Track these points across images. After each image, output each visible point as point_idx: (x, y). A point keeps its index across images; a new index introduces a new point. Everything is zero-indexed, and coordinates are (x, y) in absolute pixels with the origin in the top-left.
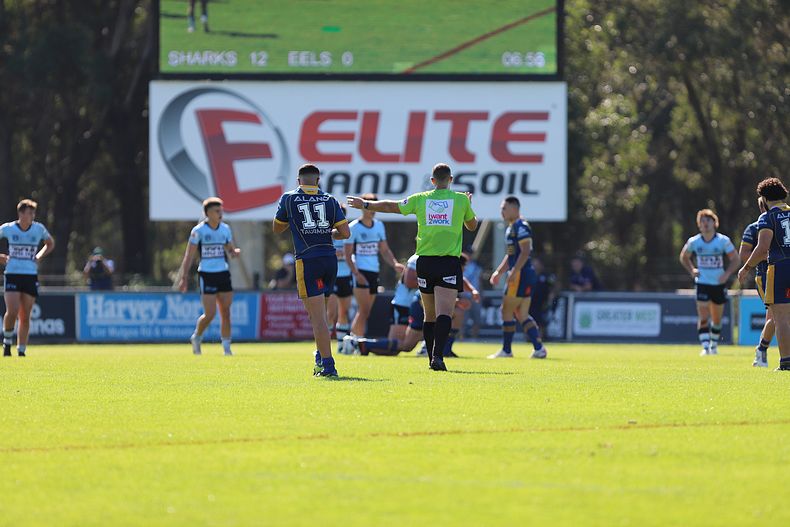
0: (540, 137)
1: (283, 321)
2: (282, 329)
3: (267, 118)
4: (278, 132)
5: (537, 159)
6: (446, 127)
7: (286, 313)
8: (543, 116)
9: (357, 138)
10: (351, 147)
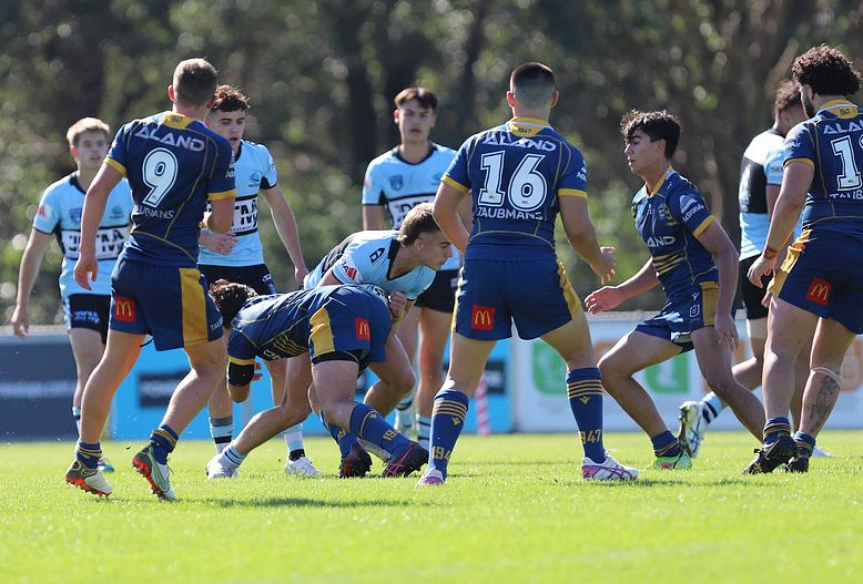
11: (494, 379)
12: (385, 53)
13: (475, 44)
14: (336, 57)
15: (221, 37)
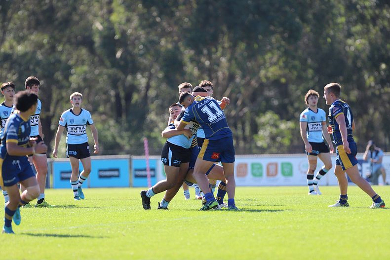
11: (152, 173)
12: (125, 89)
13: (148, 87)
14: (112, 89)
15: (82, 84)
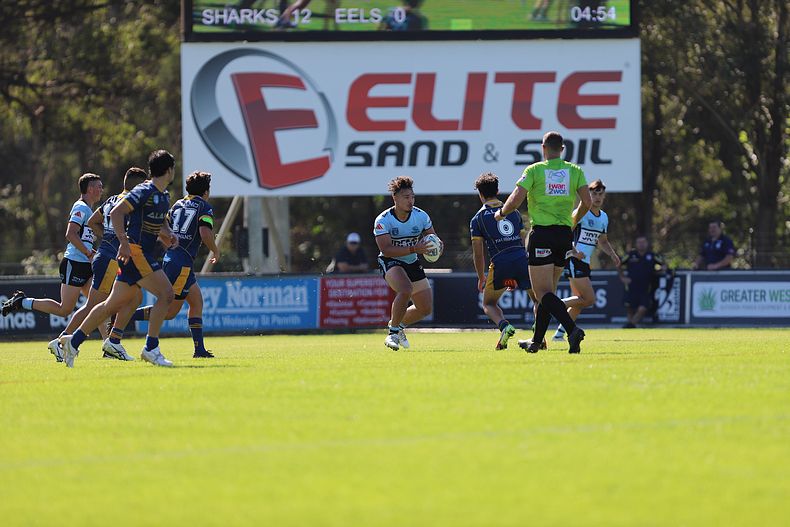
0: (612, 100)
1: (343, 308)
2: (344, 317)
3: (309, 82)
4: (322, 96)
5: (610, 124)
6: (508, 89)
7: (346, 299)
8: (616, 76)
9: (411, 102)
10: (404, 114)
